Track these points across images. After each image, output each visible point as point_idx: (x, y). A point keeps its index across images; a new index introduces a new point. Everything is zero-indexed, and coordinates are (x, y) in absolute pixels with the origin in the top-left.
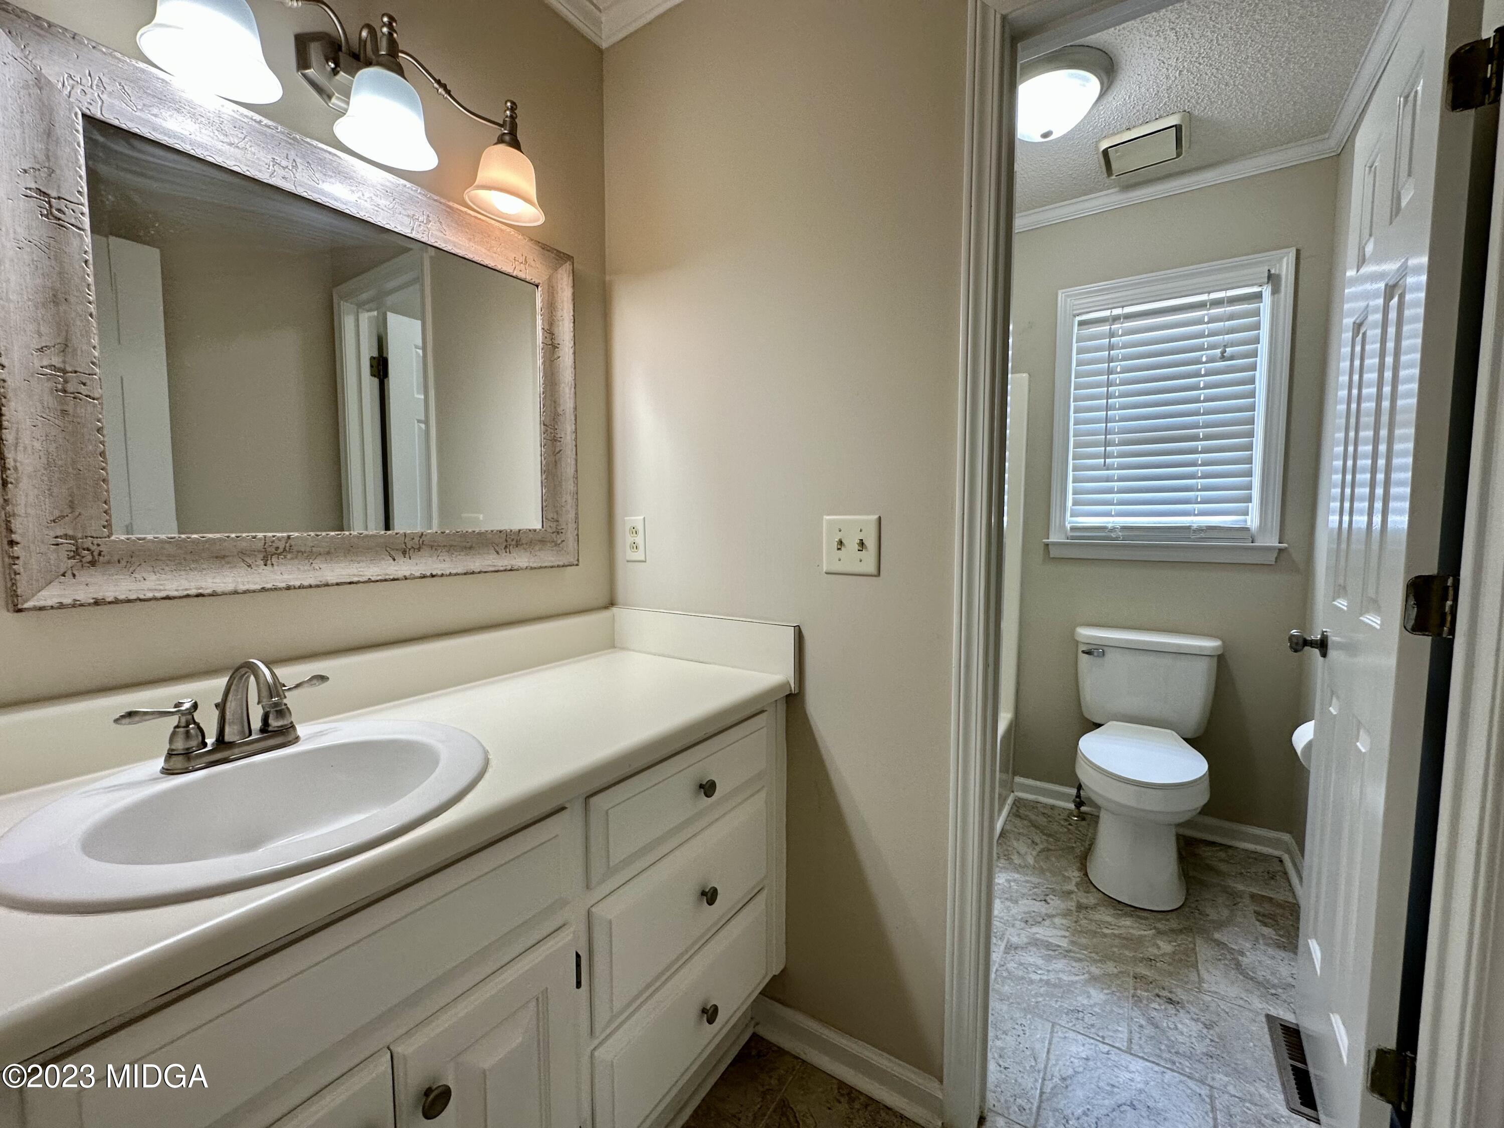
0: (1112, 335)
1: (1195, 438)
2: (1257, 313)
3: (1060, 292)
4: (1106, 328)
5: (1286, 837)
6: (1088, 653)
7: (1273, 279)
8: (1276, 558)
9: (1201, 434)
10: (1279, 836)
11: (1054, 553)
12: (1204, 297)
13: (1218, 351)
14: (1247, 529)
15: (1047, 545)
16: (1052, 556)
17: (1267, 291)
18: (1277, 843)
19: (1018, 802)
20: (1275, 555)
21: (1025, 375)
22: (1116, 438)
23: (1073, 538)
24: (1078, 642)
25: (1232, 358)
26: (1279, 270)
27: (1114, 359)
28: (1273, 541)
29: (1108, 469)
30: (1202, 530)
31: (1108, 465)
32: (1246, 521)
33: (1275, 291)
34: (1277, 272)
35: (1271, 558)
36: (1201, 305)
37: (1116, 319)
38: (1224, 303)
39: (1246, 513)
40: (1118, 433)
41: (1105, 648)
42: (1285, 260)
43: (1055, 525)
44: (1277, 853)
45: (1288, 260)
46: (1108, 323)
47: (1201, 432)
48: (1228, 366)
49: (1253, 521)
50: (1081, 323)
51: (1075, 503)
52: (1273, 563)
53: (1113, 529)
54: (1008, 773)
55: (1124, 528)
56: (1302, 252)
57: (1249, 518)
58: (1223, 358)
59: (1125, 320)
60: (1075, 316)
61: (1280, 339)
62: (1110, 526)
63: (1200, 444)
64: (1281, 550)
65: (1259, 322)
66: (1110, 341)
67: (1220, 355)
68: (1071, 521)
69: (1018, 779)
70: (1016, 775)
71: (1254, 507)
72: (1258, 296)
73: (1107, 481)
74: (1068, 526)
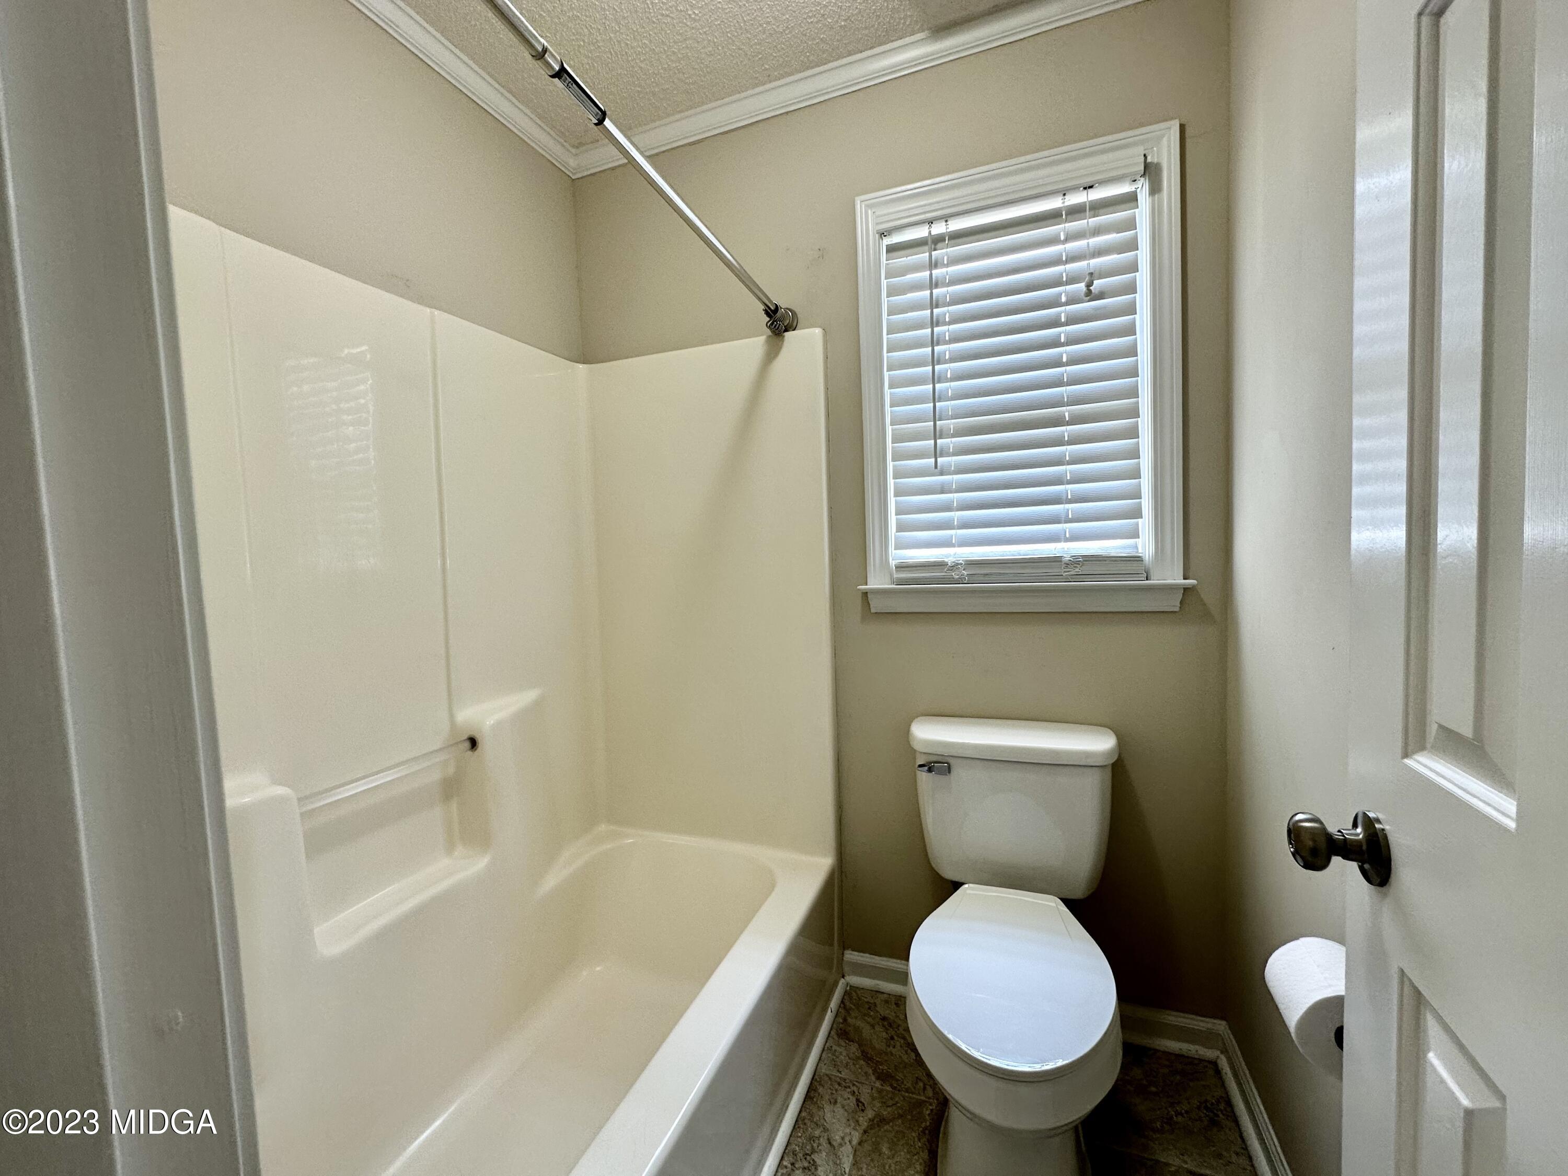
0: (933, 265)
1: (1057, 422)
2: (1131, 224)
3: (858, 200)
4: (922, 256)
5: (1221, 1026)
6: (929, 768)
7: (1150, 170)
8: (1181, 603)
9: (1067, 414)
10: (1210, 1026)
11: (876, 605)
12: (1055, 203)
13: (1082, 286)
14: (1138, 559)
15: (865, 594)
16: (873, 611)
17: (1142, 188)
18: (1206, 1038)
19: (851, 993)
20: (1179, 596)
21: (818, 331)
22: (951, 424)
23: (901, 582)
24: (915, 751)
25: (1101, 296)
26: (1158, 158)
27: (940, 303)
28: (1172, 575)
29: (942, 474)
30: (1078, 563)
31: (942, 466)
32: (1136, 547)
33: (1155, 189)
34: (1156, 161)
35: (1173, 604)
36: (1053, 216)
37: (937, 241)
38: (1085, 211)
39: (1134, 534)
40: (953, 418)
41: (951, 761)
42: (1165, 140)
43: (874, 565)
44: (1209, 1054)
45: (1169, 141)
46: (926, 248)
47: (1066, 411)
48: (1097, 309)
49: (1145, 546)
50: (891, 249)
51: (901, 528)
52: (1177, 609)
53: (955, 566)
54: (832, 945)
55: (971, 564)
56: (1187, 127)
57: (1139, 542)
58: (1090, 295)
59: (953, 242)
60: (882, 234)
61: (1166, 262)
62: (950, 560)
63: (1066, 431)
64: (1186, 590)
65: (1135, 239)
66: (931, 275)
67: (1084, 289)
68: (896, 556)
69: (851, 956)
70: (848, 949)
71: (1146, 524)
72: (1131, 199)
73: (942, 492)
74: (893, 563)
